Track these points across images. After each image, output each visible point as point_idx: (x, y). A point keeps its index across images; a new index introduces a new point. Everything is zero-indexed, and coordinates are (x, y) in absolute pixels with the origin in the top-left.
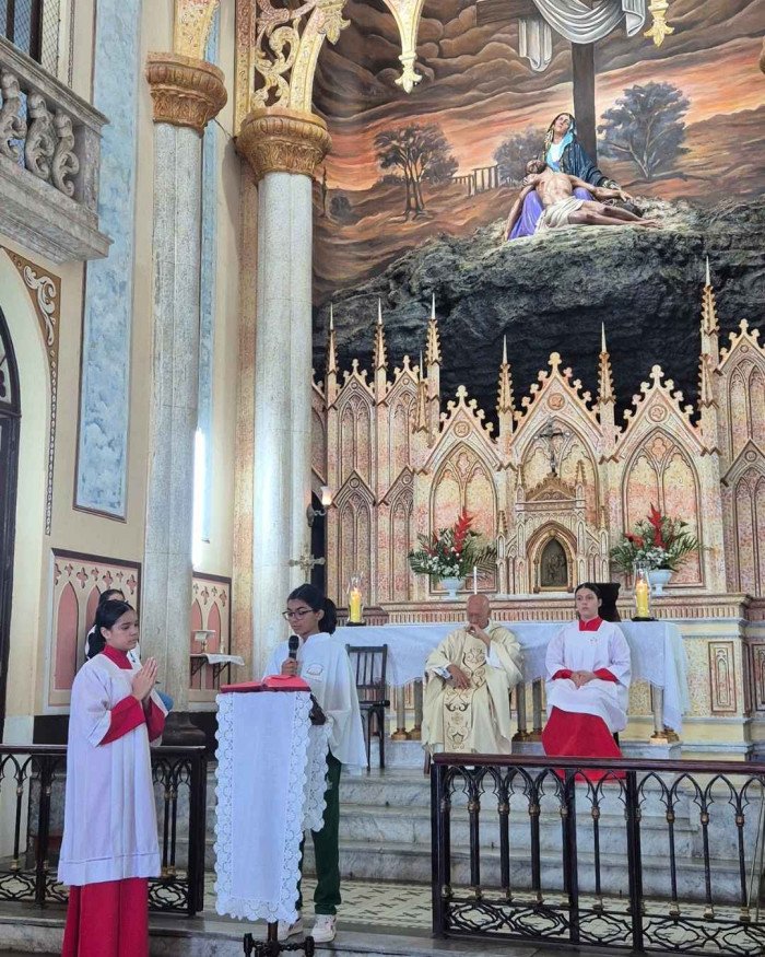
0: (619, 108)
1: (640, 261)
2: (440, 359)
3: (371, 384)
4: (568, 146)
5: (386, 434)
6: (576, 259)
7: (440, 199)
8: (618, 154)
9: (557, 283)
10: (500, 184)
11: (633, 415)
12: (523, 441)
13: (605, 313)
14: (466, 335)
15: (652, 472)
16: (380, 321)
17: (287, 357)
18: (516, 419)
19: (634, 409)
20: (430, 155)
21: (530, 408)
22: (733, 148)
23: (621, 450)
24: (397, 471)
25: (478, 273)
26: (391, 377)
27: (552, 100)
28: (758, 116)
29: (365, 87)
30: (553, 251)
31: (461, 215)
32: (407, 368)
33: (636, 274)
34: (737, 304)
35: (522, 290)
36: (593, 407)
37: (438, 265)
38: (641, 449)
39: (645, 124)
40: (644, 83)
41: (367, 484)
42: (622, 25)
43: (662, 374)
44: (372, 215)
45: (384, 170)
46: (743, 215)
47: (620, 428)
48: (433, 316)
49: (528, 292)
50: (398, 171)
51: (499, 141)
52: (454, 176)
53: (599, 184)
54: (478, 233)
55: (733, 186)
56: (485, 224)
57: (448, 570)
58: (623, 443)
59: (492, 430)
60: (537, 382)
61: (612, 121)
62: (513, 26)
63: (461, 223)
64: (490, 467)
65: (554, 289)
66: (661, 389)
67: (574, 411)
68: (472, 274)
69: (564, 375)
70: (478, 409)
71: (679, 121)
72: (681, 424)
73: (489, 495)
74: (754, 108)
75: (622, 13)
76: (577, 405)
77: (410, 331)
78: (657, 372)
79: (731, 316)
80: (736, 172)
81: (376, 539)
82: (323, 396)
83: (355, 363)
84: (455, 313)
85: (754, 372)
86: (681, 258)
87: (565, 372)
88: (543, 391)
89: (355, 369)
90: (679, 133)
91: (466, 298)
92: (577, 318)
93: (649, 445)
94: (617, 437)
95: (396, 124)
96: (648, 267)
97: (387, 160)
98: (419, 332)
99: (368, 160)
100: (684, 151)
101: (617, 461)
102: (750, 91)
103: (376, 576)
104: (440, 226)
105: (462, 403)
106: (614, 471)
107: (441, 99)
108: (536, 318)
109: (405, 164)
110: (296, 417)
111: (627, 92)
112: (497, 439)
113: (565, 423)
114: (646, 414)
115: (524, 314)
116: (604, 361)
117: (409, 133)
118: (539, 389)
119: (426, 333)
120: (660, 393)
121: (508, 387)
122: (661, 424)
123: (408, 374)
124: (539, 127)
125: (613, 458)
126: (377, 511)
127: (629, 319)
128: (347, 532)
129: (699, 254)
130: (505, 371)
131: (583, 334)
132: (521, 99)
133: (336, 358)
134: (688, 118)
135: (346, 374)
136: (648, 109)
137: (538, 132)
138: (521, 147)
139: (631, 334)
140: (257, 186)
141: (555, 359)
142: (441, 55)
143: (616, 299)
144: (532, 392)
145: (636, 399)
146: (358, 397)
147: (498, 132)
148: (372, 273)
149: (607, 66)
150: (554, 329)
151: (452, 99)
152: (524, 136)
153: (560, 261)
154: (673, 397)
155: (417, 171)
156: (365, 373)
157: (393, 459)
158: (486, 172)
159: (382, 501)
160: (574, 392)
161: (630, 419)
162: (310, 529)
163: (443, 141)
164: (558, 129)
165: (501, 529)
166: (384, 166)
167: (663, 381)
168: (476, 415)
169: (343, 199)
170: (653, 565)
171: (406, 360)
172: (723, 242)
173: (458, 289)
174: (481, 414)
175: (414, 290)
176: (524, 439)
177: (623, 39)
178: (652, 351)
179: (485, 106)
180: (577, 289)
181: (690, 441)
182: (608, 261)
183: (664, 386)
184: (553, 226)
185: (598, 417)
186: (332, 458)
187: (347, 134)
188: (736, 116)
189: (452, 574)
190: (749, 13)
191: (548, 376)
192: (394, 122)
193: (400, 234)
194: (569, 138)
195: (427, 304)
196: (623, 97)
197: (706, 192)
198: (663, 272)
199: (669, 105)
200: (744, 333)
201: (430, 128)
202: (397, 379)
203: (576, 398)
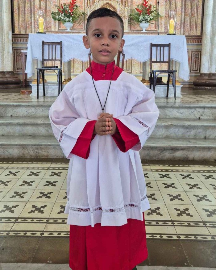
57: (67, 19)
81: (34, 8)
103: (34, 23)
128: (21, 5)
165: (89, 4)
170: (146, 21)
189: (69, 21)
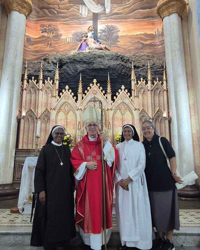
0: (104, 29)
1: (117, 59)
2: (59, 79)
3: (38, 84)
4: (93, 34)
5: (41, 99)
6: (100, 56)
7: (57, 43)
8: (103, 39)
9: (95, 62)
10: (73, 42)
11: (116, 98)
12: (85, 103)
13: (108, 71)
14: (68, 73)
15: (121, 114)
16: (42, 67)
17: (14, 67)
18: (83, 96)
19: (117, 96)
20: (55, 32)
21: (87, 94)
22: (130, 42)
23: (113, 107)
24: (44, 110)
25: (71, 57)
26: (44, 83)
27: (87, 24)
28: (136, 36)
29: (38, 13)
30: (94, 54)
31: (62, 48)
32: (49, 81)
33: (116, 62)
34: (139, 74)
35: (85, 62)
36: (106, 95)
37: (57, 57)
38: (118, 108)
39: (110, 33)
40: (110, 24)
41: (34, 113)
42: (105, 10)
43: (124, 88)
44: (37, 44)
45: (42, 34)
46: (135, 56)
47: (113, 101)
48: (58, 68)
49: (86, 63)
50: (46, 34)
51: (73, 31)
52: (61, 38)
53: (100, 43)
54: (67, 53)
55: (130, 51)
56: (69, 51)
58: (114, 105)
59: (76, 99)
60: (89, 87)
61: (102, 32)
62: (78, 5)
63: (62, 50)
64: (75, 109)
65: (94, 63)
66: (124, 92)
67: (100, 96)
68: (70, 57)
69: (97, 85)
70: (72, 92)
71: (118, 34)
72: (129, 101)
73: (74, 117)
74: (135, 34)
75: (105, 8)
76: (101, 94)
77: (50, 71)
78: (123, 87)
79: (138, 77)
80: (131, 48)
81: (36, 129)
82: (22, 86)
83: (33, 78)
84: (64, 67)
85: (144, 91)
86: (125, 61)
87: (98, 84)
88: (91, 89)
89: (33, 79)
90: (117, 37)
91: (68, 63)
92: (100, 72)
93: (120, 107)
94: (112, 104)
95: (46, 23)
96: (118, 61)
97: (43, 31)
98: (52, 72)
99: (38, 31)
100: (119, 41)
101: (112, 110)
102: (134, 31)
104: (56, 50)
105: (67, 90)
106: (111, 113)
107: (58, 19)
108: (88, 70)
109: (48, 33)
110: (15, 86)
111: (106, 26)
112: (77, 101)
113: (97, 99)
114: (120, 98)
115: (85, 69)
116: (109, 83)
117: (49, 26)
118: (90, 89)
119: (54, 72)
120: (124, 93)
121: (81, 87)
122: (124, 101)
123: (49, 82)
124: (84, 30)
125: (111, 109)
126: (37, 121)
127: (114, 73)
128: (26, 126)
129: (129, 61)
130: (80, 83)
131: (101, 76)
132: (80, 23)
133: (27, 76)
134: (120, 34)
135: (30, 80)
136: (110, 30)
137: (83, 31)
138: (79, 34)
139: (114, 77)
140: (7, 17)
141: (95, 81)
142: (59, 9)
143: (111, 68)
144: (88, 89)
145: (117, 94)
146: (33, 87)
147: (73, 29)
148: (37, 59)
149: (101, 19)
150: (93, 74)
151: (61, 20)
152: (80, 31)
153: (96, 56)
154: (127, 94)
155: (51, 35)
156: (36, 81)
157: (43, 106)
158: (69, 38)
159: (39, 118)
160: (100, 90)
161: (116, 99)
162: (17, 123)
163: (58, 29)
164: (90, 29)
165: (79, 127)
166: (42, 33)
167: (125, 89)
168: (71, 94)
169: (30, 39)
171: (49, 78)
172: (133, 60)
173: (65, 61)
174: (73, 94)
175: (50, 62)
176: (85, 102)
177: (105, 14)
178: (119, 83)
179: (70, 23)
180: (100, 64)
181: (132, 106)
182: (109, 58)
183: (125, 91)
184: (92, 49)
185: (107, 98)
186: (24, 104)
187: (32, 23)
188: (131, 35)
190: (134, 13)
191: (93, 85)
192: (46, 22)
193: (45, 50)
194: (93, 32)
195: (55, 65)
196: (105, 27)
197: (124, 52)
198: (122, 63)
199: (115, 30)
200: (142, 81)
201: (55, 25)
202: (46, 83)
203: (101, 92)
